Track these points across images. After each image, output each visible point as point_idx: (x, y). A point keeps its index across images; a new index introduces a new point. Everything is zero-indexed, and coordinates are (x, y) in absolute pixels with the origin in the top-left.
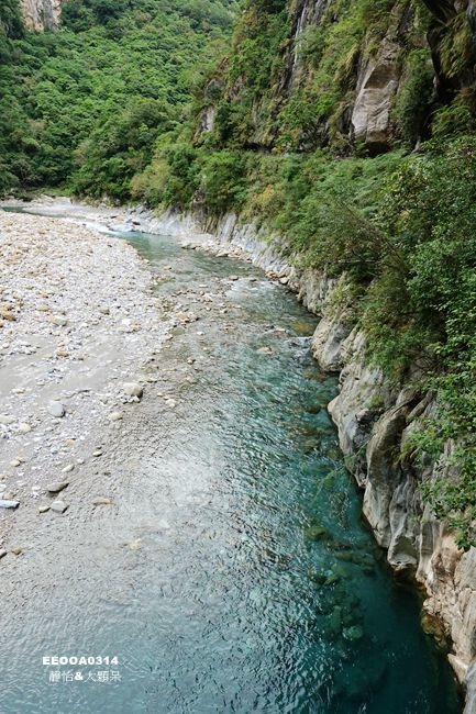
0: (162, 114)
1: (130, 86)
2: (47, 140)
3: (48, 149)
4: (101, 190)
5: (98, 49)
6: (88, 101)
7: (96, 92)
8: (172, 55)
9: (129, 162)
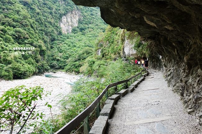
0: (91, 51)
1: (86, 45)
2: (63, 58)
3: (62, 60)
4: (73, 70)
5: (79, 37)
6: (75, 48)
7: (77, 46)
8: (97, 38)
9: (80, 63)
